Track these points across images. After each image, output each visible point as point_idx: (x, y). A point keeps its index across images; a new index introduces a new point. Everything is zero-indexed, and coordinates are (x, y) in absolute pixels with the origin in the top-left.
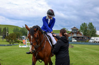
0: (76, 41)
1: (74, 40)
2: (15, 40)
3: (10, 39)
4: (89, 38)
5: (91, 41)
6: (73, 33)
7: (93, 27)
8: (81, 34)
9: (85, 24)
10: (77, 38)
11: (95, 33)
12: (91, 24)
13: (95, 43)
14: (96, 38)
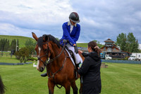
0: (110, 58)
1: (108, 57)
2: (28, 57)
3: (21, 56)
4: (129, 55)
5: (131, 58)
6: (107, 47)
7: (134, 39)
8: (117, 49)
9: (123, 34)
10: (112, 54)
11: (137, 47)
12: (131, 35)
13: (137, 61)
14: (138, 54)
